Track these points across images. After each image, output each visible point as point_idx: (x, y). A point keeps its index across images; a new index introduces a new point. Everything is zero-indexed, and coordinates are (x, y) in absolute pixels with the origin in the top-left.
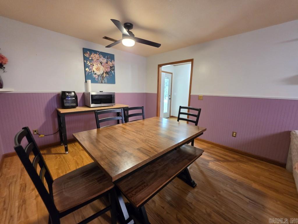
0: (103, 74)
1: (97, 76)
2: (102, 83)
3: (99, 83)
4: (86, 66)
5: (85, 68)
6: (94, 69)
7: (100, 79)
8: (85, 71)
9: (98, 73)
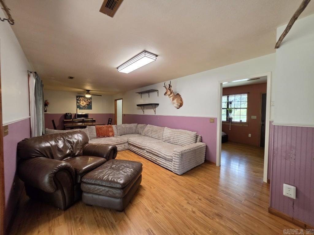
2: (84, 109)
5: (77, 103)
6: (81, 104)
7: (84, 108)
8: (77, 105)
9: (83, 105)
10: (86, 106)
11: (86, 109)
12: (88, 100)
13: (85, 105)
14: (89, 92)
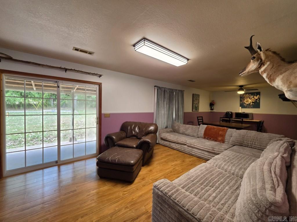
0: (250, 103)
1: (246, 105)
2: (249, 108)
3: (247, 108)
4: (241, 101)
5: (240, 102)
6: (245, 101)
7: (249, 106)
8: (240, 103)
9: (247, 103)
10: (251, 104)
11: (251, 108)
12: (254, 97)
13: (249, 103)
14: (242, 88)
